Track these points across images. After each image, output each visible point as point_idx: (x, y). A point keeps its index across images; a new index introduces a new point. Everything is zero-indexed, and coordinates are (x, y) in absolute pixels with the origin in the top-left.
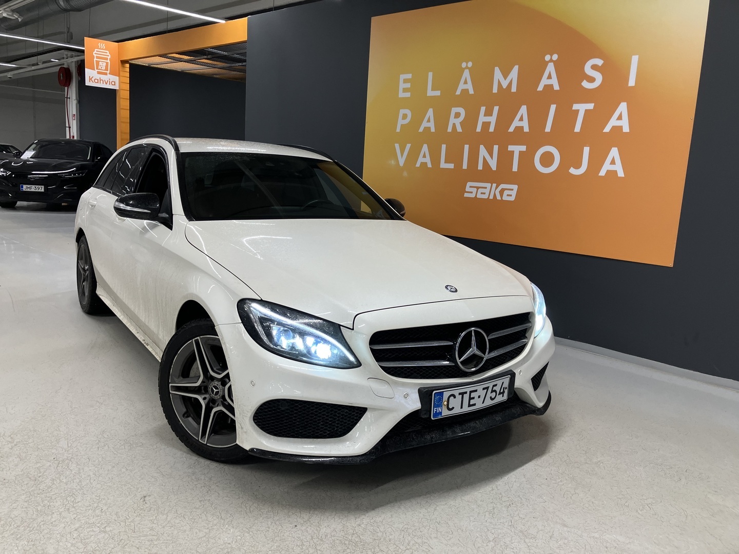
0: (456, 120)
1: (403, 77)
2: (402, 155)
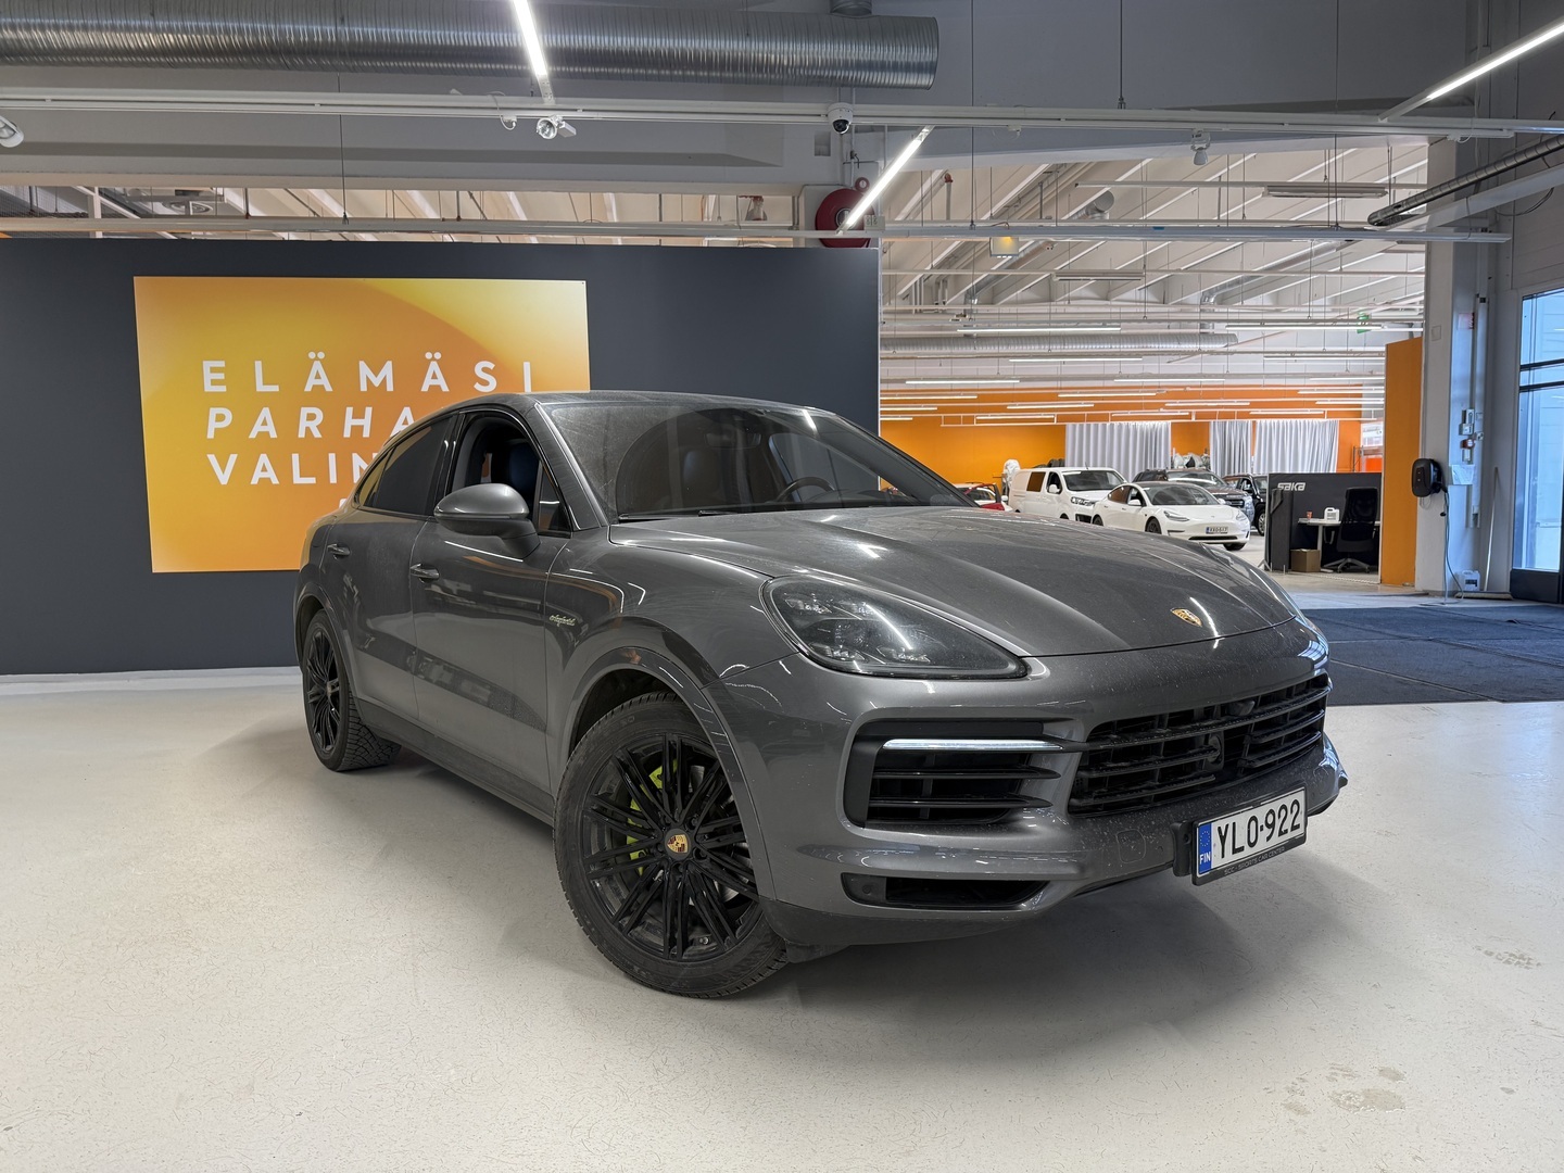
0: (310, 422)
1: (207, 365)
2: (223, 470)
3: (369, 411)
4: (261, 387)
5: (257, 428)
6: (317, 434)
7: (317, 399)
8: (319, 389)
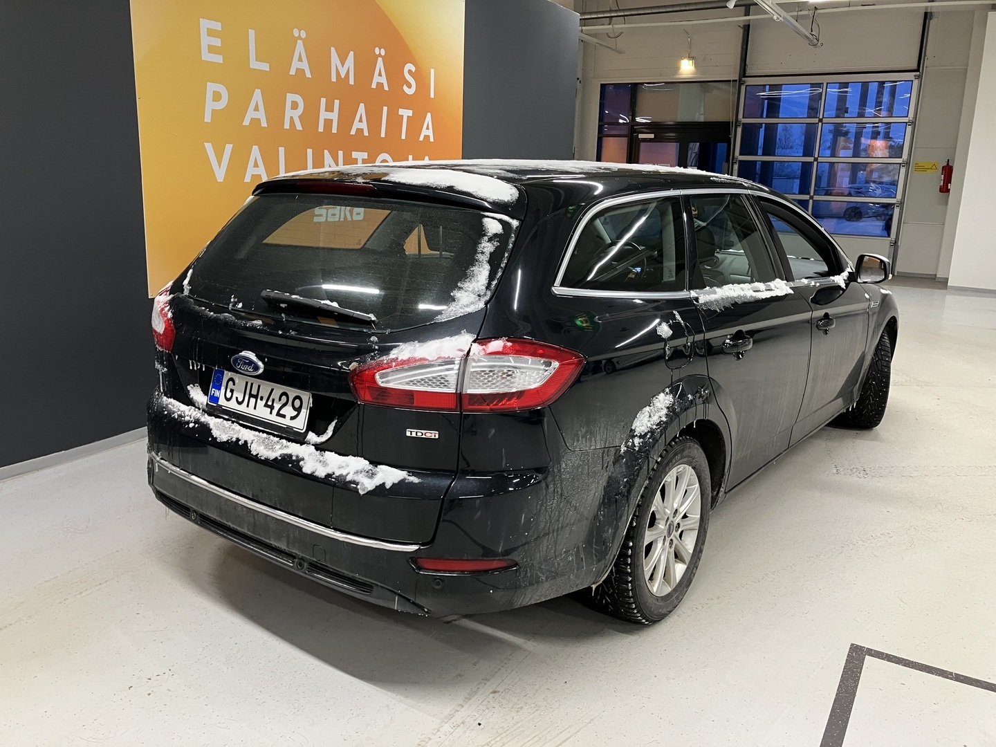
1: (205, 24)
2: (219, 163)
3: (337, 102)
4: (255, 64)
5: (251, 114)
6: (299, 127)
7: (297, 83)
8: (300, 72)
